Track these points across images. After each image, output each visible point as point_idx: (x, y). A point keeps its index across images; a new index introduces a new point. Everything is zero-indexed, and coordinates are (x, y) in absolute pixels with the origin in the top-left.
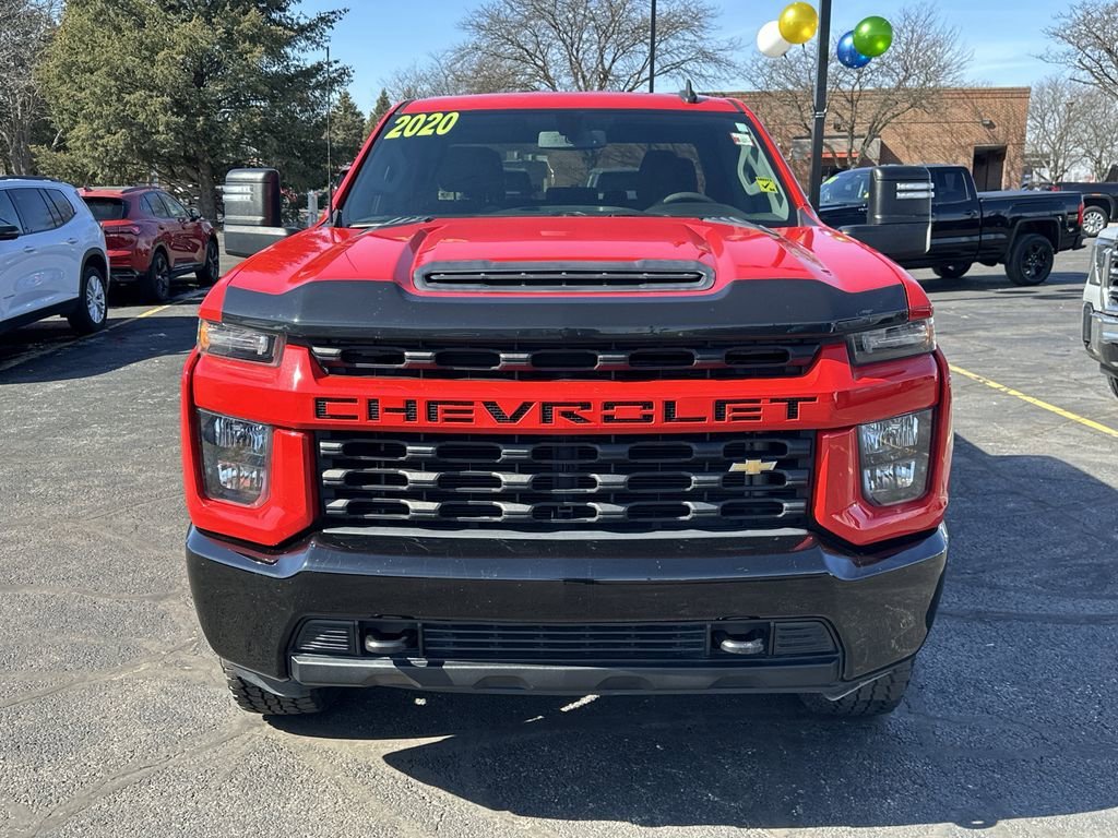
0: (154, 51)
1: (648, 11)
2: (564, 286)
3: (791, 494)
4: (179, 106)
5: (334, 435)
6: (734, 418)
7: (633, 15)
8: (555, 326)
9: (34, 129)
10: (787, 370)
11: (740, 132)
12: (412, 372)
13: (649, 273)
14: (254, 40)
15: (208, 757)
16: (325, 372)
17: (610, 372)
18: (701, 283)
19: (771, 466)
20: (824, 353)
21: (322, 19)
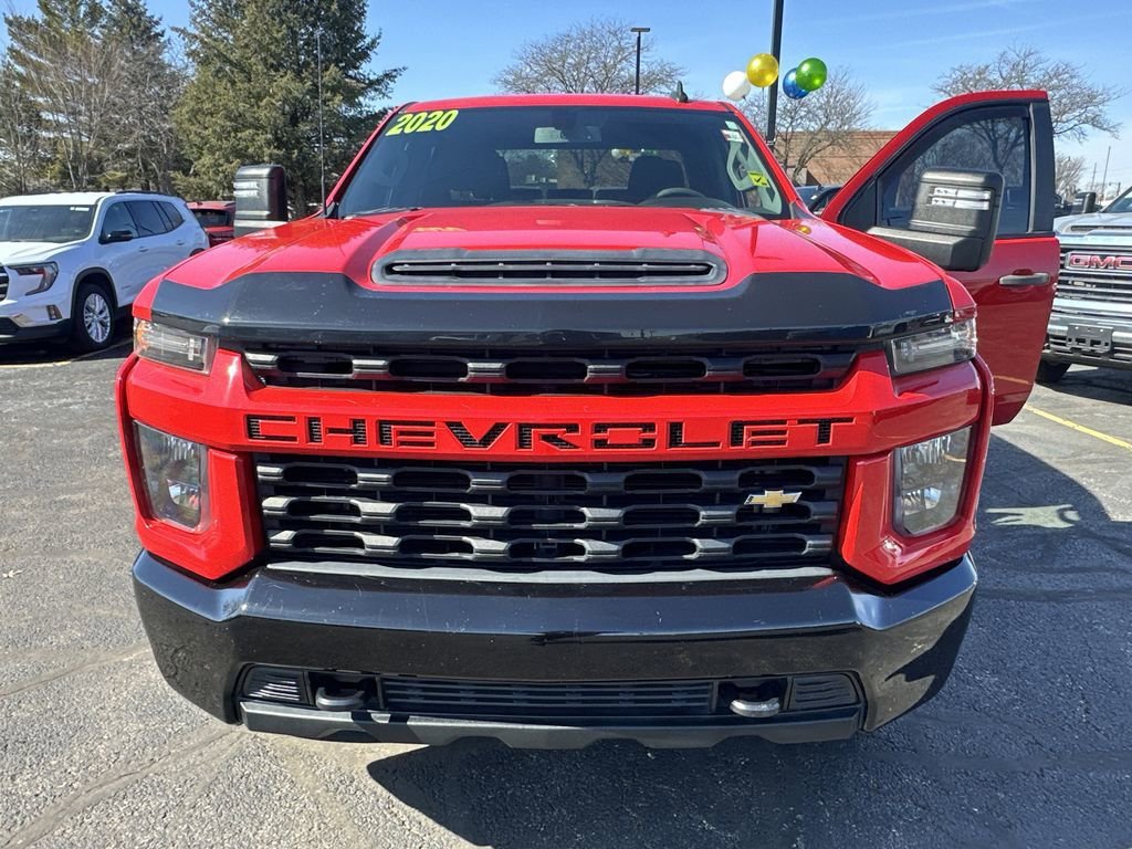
0: (259, 98)
1: (633, 70)
2: (548, 279)
3: (814, 529)
4: (279, 142)
5: (272, 458)
6: (754, 443)
7: (622, 73)
8: (533, 328)
9: (176, 161)
10: (814, 382)
11: (729, 129)
12: (363, 383)
13: (649, 264)
14: (334, 90)
15: (191, 761)
16: (261, 381)
17: (602, 385)
18: (711, 276)
19: (794, 497)
20: (863, 361)
21: (387, 75)
